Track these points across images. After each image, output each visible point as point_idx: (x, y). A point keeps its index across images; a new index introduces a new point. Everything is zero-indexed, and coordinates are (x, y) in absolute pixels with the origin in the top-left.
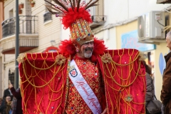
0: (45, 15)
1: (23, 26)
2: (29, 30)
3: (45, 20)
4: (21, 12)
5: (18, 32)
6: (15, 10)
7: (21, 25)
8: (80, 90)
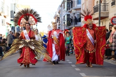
0: (112, 3)
1: (102, 8)
2: (105, 10)
3: (112, 5)
4: (101, 2)
5: (100, 11)
6: (99, 1)
7: (101, 8)
8: (89, 37)
